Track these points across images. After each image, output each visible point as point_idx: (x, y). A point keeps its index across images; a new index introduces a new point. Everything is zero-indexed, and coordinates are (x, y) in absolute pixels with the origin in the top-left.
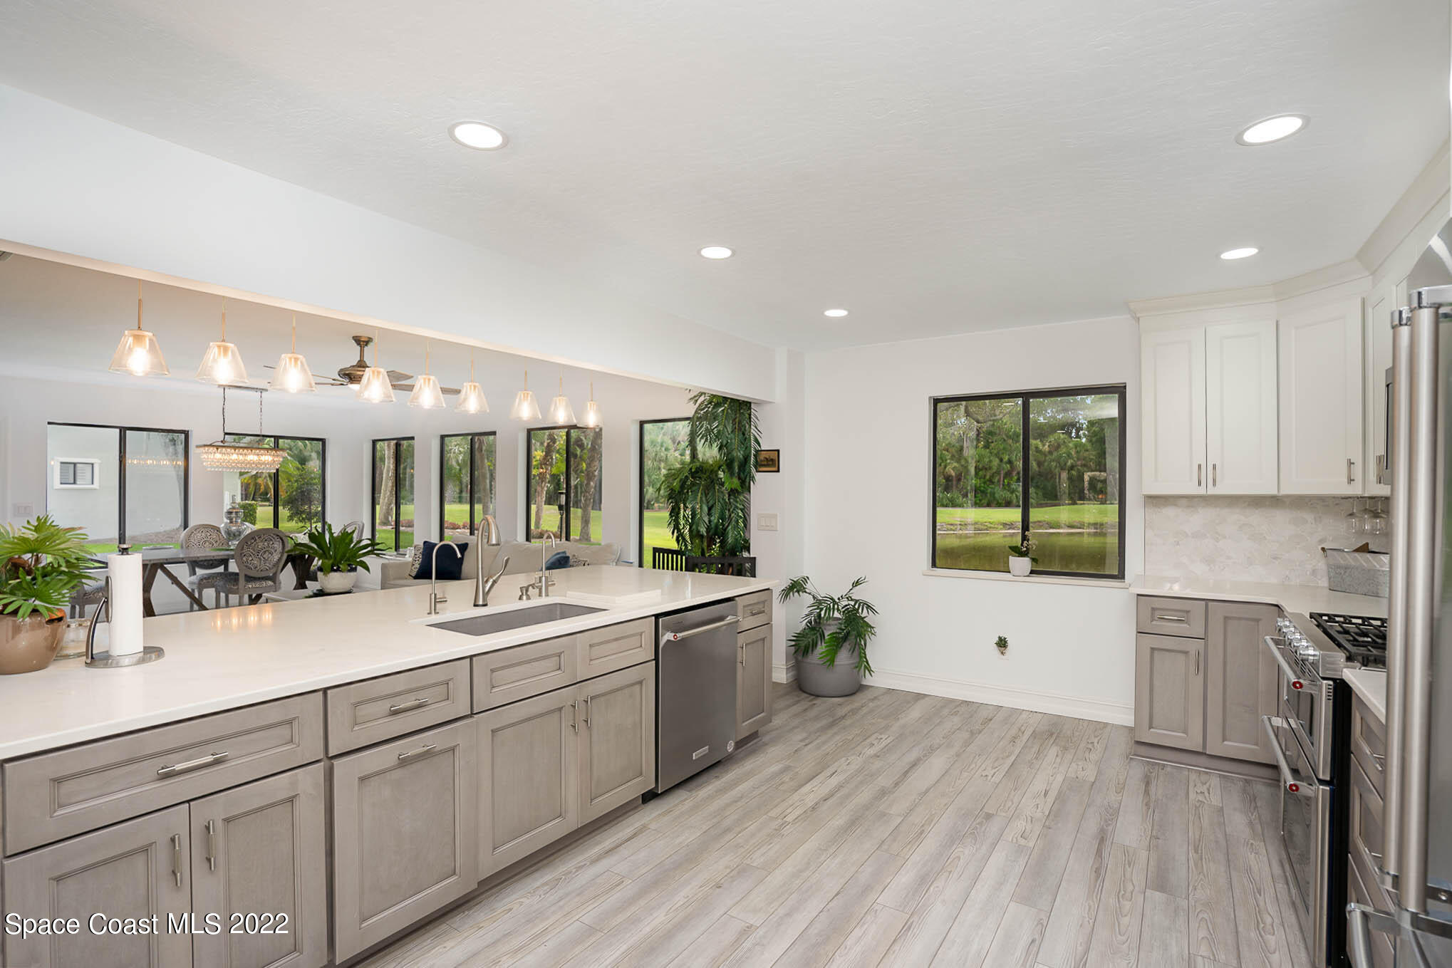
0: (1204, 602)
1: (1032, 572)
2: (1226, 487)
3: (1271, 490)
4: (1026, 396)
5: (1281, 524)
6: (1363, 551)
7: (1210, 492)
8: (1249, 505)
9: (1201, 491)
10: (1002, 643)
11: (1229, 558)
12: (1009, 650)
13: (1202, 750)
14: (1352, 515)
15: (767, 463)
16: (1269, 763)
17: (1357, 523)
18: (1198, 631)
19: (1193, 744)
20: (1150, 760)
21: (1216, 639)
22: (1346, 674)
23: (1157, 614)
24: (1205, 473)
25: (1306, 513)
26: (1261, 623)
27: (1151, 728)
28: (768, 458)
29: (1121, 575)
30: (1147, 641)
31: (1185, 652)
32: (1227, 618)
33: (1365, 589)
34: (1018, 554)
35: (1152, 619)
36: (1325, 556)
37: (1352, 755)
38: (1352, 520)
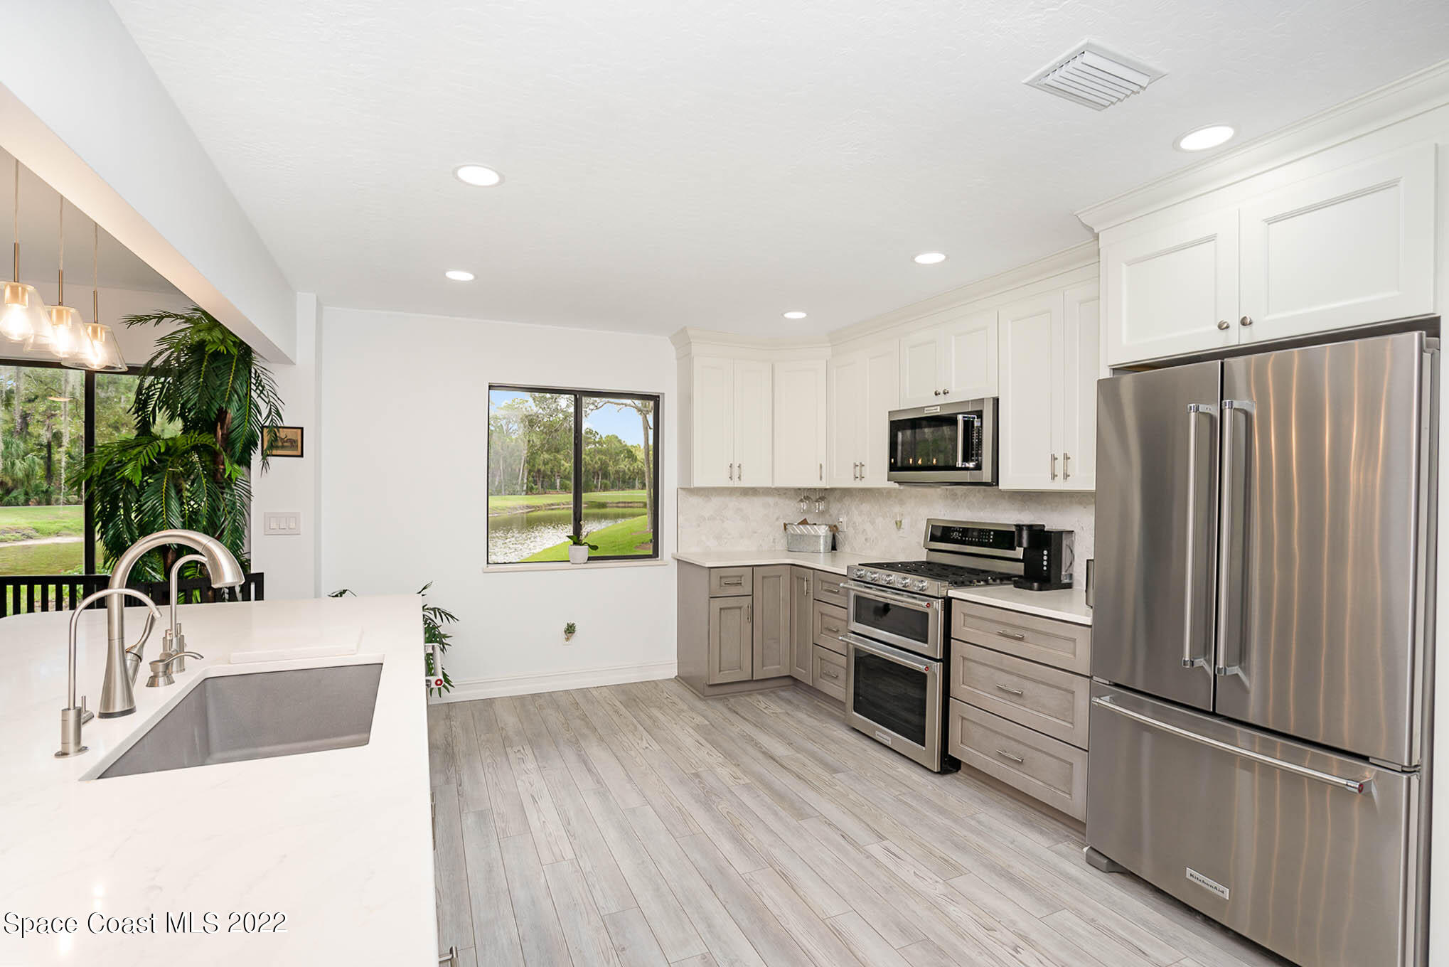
0: (751, 568)
1: (590, 559)
2: (747, 482)
3: (768, 485)
4: (579, 396)
5: (756, 507)
6: (803, 524)
7: (735, 485)
8: (741, 494)
9: (731, 484)
10: (570, 630)
11: (729, 535)
13: (751, 679)
14: (801, 501)
15: (285, 444)
16: (786, 674)
17: (804, 506)
18: (748, 590)
19: (746, 676)
20: (716, 697)
21: (758, 593)
22: (952, 593)
23: (724, 581)
24: (734, 469)
25: (770, 500)
26: (781, 578)
27: (720, 671)
28: (288, 438)
29: (655, 554)
30: (717, 604)
31: (740, 608)
32: (764, 577)
33: (812, 549)
34: (575, 543)
35: (721, 586)
36: (785, 529)
37: (952, 640)
38: (802, 504)
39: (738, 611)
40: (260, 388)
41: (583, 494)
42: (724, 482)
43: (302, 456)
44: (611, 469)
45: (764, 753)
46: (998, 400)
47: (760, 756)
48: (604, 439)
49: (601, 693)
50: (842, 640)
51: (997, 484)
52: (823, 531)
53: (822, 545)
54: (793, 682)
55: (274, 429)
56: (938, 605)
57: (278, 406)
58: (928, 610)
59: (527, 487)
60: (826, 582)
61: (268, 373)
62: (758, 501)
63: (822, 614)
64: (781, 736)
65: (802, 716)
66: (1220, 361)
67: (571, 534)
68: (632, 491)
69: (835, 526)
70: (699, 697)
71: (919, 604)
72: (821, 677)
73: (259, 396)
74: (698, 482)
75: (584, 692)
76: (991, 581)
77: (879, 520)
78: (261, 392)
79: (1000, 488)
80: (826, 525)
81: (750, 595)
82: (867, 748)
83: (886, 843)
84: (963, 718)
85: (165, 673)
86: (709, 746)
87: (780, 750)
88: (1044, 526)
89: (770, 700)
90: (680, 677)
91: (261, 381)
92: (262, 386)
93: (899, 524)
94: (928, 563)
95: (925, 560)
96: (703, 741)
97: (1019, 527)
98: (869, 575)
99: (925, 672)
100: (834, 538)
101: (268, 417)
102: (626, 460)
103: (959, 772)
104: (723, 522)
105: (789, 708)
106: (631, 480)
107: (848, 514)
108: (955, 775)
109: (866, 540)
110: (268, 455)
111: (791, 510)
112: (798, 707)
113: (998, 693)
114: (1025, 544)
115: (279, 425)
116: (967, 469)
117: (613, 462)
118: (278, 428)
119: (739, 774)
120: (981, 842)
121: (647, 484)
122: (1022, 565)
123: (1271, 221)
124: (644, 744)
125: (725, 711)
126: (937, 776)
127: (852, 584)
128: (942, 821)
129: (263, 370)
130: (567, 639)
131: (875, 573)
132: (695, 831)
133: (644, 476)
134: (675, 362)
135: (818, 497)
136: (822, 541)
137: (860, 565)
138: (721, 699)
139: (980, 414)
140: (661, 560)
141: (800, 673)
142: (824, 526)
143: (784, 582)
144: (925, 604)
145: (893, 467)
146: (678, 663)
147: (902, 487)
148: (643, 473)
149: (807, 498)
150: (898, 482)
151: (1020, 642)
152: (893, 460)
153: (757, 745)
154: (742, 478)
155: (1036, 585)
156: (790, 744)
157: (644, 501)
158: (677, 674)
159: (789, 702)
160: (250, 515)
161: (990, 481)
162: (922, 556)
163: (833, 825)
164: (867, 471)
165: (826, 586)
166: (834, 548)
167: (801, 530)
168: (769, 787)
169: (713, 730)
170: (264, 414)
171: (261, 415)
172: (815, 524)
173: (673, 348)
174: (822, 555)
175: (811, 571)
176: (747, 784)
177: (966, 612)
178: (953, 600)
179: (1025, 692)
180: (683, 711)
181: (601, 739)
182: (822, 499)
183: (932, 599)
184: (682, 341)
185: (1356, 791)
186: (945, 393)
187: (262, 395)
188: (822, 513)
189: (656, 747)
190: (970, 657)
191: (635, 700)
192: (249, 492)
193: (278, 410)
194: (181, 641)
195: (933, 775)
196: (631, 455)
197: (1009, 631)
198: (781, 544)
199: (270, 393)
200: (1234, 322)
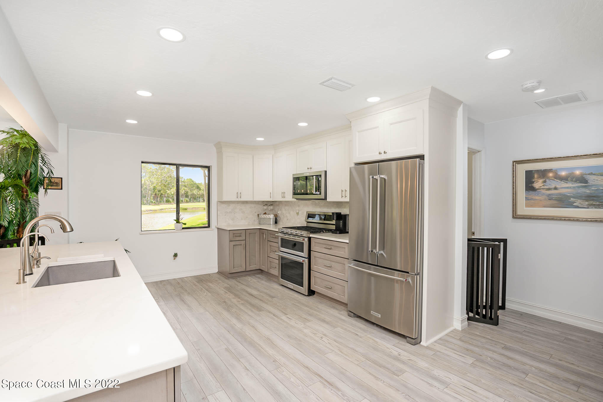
0: (245, 230)
2: (244, 199)
3: (252, 200)
4: (178, 166)
6: (265, 214)
7: (239, 200)
8: (241, 203)
9: (237, 200)
10: (176, 255)
11: (237, 218)
12: (177, 258)
13: (245, 270)
14: (264, 206)
15: (54, 184)
16: (258, 268)
17: (265, 207)
18: (244, 238)
19: (243, 269)
20: (233, 278)
21: (247, 239)
22: (311, 236)
23: (235, 235)
24: (238, 195)
25: (253, 205)
26: (256, 234)
27: (234, 268)
28: (55, 182)
29: (209, 226)
30: (233, 243)
31: (241, 245)
32: (250, 234)
33: (268, 223)
34: (177, 222)
35: (234, 237)
36: (258, 216)
37: (311, 251)
38: (264, 207)
39: (240, 246)
40: (44, 162)
41: (180, 204)
42: (234, 199)
43: (62, 189)
44: (189, 193)
45: (249, 294)
46: (326, 171)
47: (247, 295)
48: (186, 180)
49: (188, 279)
50: (276, 254)
51: (326, 199)
52: (272, 216)
53: (272, 222)
54: (261, 271)
55: (50, 178)
56: (306, 239)
57: (52, 169)
58: (303, 241)
59: (150, 201)
60: (272, 234)
61: (47, 156)
62: (248, 206)
63: (270, 246)
64: (255, 289)
65: (263, 282)
66: (378, 163)
67: (175, 219)
68: (199, 203)
69: (276, 215)
70: (226, 278)
71: (300, 240)
72: (270, 268)
73: (44, 165)
74: (225, 199)
75: (182, 279)
76: (325, 232)
77: (292, 212)
78: (45, 164)
79: (327, 200)
80: (273, 214)
81: (244, 240)
82: (285, 290)
83: (287, 316)
84: (315, 277)
85: (37, 264)
86: (229, 293)
87: (254, 292)
88: (341, 213)
89: (252, 278)
90: (219, 272)
91: (44, 159)
92: (45, 161)
93: (298, 214)
94: (306, 227)
95: (306, 226)
96: (227, 292)
97: (333, 213)
98: (285, 230)
99: (303, 262)
100: (276, 219)
101: (48, 174)
102: (196, 189)
103: (315, 295)
104: (235, 214)
105: (259, 280)
106: (198, 198)
107: (281, 210)
108: (313, 296)
109: (287, 220)
110: (47, 189)
111: (260, 209)
112: (262, 279)
113: (324, 267)
114: (335, 219)
115: (52, 177)
116: (317, 194)
117: (190, 190)
118: (52, 178)
119: (240, 301)
120: (317, 313)
121: (205, 200)
122: (334, 226)
123: (391, 124)
124: (205, 294)
125: (236, 282)
126: (308, 296)
127: (280, 234)
128: (306, 308)
129: (44, 155)
130: (174, 259)
131: (287, 230)
132: (224, 317)
133: (204, 197)
134: (216, 154)
135: (270, 204)
136: (272, 220)
137: (283, 228)
138: (234, 278)
139: (320, 176)
140: (211, 228)
141: (263, 268)
142: (272, 215)
143: (257, 235)
144: (302, 239)
145: (295, 194)
146: (218, 267)
147: (297, 201)
148: (203, 195)
149: (266, 205)
150: (296, 199)
151: (331, 250)
152: (294, 191)
153: (247, 292)
154: (241, 197)
155: (338, 232)
156: (259, 291)
157: (204, 207)
158: (217, 271)
159: (259, 278)
160: (38, 213)
161: (324, 198)
162: (305, 224)
163: (271, 312)
164: (286, 195)
165: (272, 236)
166: (276, 223)
167: (264, 216)
168: (250, 304)
169: (231, 288)
170: (46, 173)
171: (44, 173)
172: (269, 214)
173: (215, 148)
174: (272, 225)
175: (267, 231)
176: (243, 303)
177: (316, 241)
178: (312, 238)
179: (332, 266)
180: (220, 283)
181: (189, 294)
182: (272, 205)
183: (305, 238)
184: (219, 147)
185: (405, 281)
186: (311, 169)
187: (45, 165)
188: (272, 210)
189: (210, 294)
190: (317, 256)
191: (201, 280)
192: (38, 204)
193: (51, 170)
194: (39, 254)
195: (306, 296)
196: (198, 188)
197: (328, 247)
198: (257, 222)
199: (48, 164)
200: (383, 152)
